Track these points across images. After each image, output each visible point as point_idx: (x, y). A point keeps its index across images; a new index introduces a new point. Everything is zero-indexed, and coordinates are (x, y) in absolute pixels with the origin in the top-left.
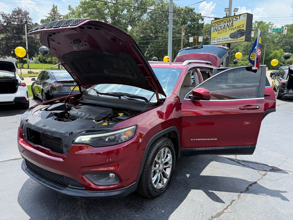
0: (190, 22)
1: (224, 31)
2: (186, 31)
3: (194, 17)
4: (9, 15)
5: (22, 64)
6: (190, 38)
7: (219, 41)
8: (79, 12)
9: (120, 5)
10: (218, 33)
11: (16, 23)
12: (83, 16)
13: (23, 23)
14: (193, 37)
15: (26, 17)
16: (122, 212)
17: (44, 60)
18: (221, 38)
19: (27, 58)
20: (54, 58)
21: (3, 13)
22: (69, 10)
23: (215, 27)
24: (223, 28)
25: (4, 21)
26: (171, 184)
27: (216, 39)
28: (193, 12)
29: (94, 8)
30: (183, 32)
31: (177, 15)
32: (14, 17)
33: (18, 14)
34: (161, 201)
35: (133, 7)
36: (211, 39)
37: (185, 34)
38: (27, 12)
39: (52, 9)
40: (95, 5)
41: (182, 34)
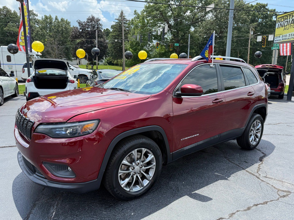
0: (261, 20)
1: (292, 26)
2: (256, 30)
3: (267, 14)
4: (84, 22)
5: (92, 65)
6: (258, 37)
7: (285, 38)
8: (143, 16)
9: (183, 6)
10: (284, 30)
11: (89, 29)
12: (146, 19)
13: (95, 29)
14: (261, 36)
15: (98, 24)
16: (93, 207)
17: (111, 62)
18: (288, 35)
19: (96, 60)
20: (119, 60)
21: (80, 21)
22: (135, 14)
23: (280, 23)
24: (291, 23)
25: (80, 28)
26: (161, 187)
27: (281, 36)
28: (265, 8)
29: (157, 11)
30: (251, 31)
31: (245, 12)
32: (88, 24)
33: (91, 21)
34: (137, 203)
35: (197, 8)
36: (275, 36)
37: (253, 33)
38: (99, 18)
39: (120, 15)
40: (159, 8)
41: (250, 33)
